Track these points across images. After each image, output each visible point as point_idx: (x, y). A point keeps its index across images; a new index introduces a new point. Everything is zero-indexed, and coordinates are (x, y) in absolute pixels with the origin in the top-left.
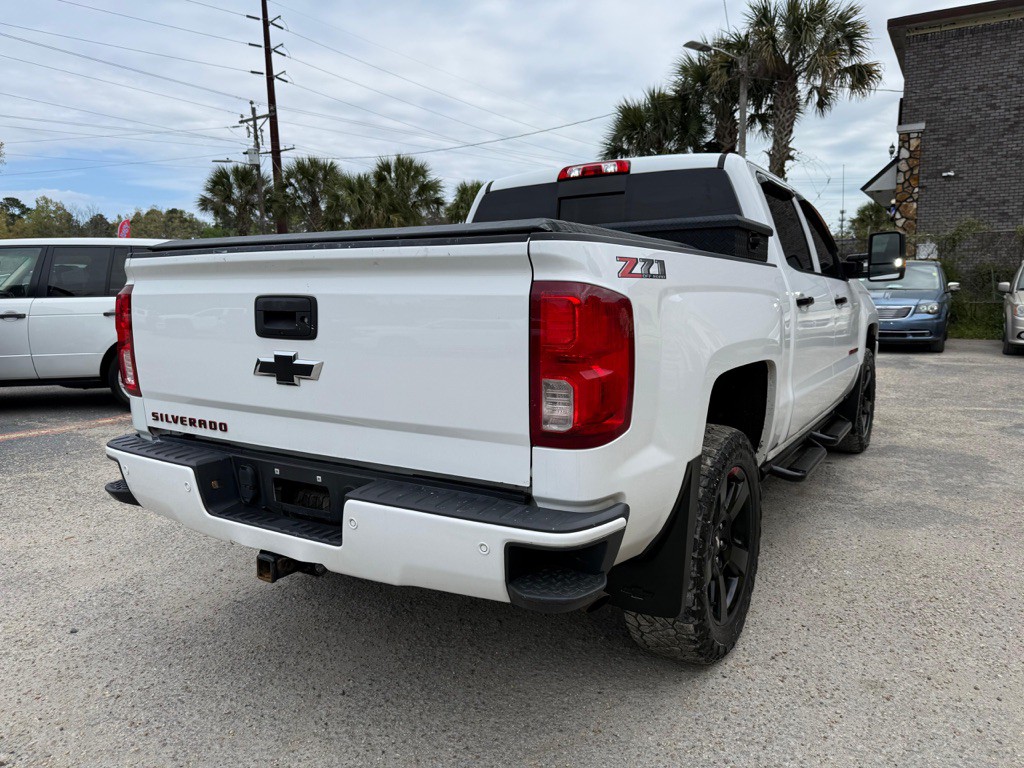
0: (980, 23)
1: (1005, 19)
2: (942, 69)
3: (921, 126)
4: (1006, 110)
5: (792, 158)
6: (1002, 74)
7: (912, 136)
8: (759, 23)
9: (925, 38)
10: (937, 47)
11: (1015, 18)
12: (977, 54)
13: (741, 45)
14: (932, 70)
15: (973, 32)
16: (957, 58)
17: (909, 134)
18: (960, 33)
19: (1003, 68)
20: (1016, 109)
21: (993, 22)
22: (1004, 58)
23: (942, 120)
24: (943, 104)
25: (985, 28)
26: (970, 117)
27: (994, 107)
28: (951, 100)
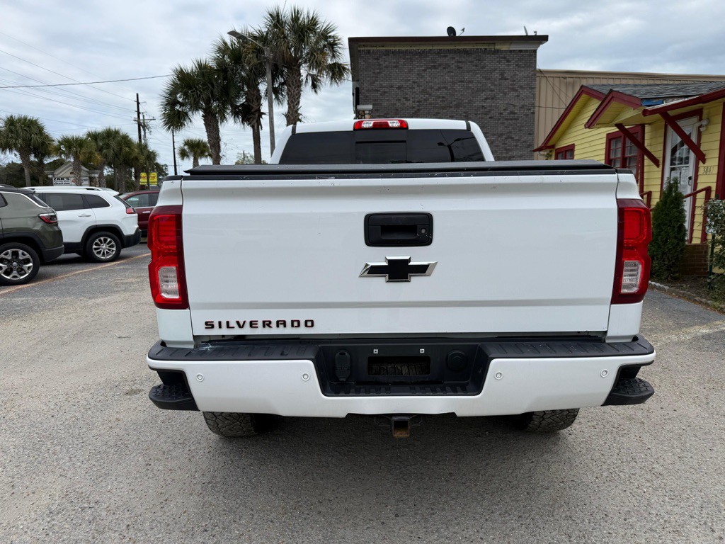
0: (397, 48)
1: (409, 48)
2: (379, 73)
3: (370, 107)
4: (414, 102)
5: (300, 121)
6: (409, 80)
7: (366, 112)
8: (275, 26)
9: (369, 52)
10: (376, 59)
12: (396, 67)
13: (262, 38)
14: (374, 73)
15: (394, 53)
16: (386, 67)
17: (364, 111)
18: (387, 53)
19: (409, 76)
20: (418, 102)
21: (403, 49)
22: (410, 71)
23: (381, 104)
24: (381, 95)
25: (400, 52)
26: (395, 104)
27: (407, 99)
28: (385, 92)
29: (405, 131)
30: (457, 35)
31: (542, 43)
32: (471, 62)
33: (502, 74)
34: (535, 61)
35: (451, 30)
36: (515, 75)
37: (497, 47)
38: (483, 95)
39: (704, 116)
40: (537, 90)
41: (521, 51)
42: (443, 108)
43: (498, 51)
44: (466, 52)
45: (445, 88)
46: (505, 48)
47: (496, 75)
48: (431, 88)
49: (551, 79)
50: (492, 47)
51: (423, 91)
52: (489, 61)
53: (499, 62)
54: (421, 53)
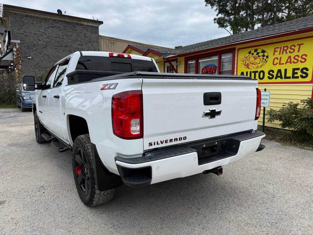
0: (32, 15)
1: (39, 16)
2: (23, 25)
3: (19, 42)
4: (43, 42)
6: (40, 31)
7: (16, 44)
9: (16, 14)
10: (20, 18)
11: (42, 16)
12: (33, 24)
14: (20, 25)
15: (31, 16)
16: (27, 23)
18: (27, 16)
19: (40, 29)
20: (46, 42)
21: (36, 15)
22: (40, 27)
23: (25, 41)
24: (25, 36)
25: (33, 17)
26: (33, 42)
27: (39, 40)
28: (27, 35)
29: (130, 59)
30: (63, 14)
31: (100, 24)
32: (70, 27)
33: (85, 35)
34: (98, 32)
35: (59, 11)
36: (91, 36)
37: (82, 23)
38: (77, 43)
39: (178, 61)
40: (100, 44)
41: (92, 26)
42: (59, 46)
43: (82, 25)
44: (68, 23)
45: (59, 37)
46: (85, 23)
47: (82, 35)
48: (52, 36)
49: (105, 40)
50: (79, 22)
51: (48, 37)
52: (78, 28)
53: (83, 29)
54: (45, 19)
